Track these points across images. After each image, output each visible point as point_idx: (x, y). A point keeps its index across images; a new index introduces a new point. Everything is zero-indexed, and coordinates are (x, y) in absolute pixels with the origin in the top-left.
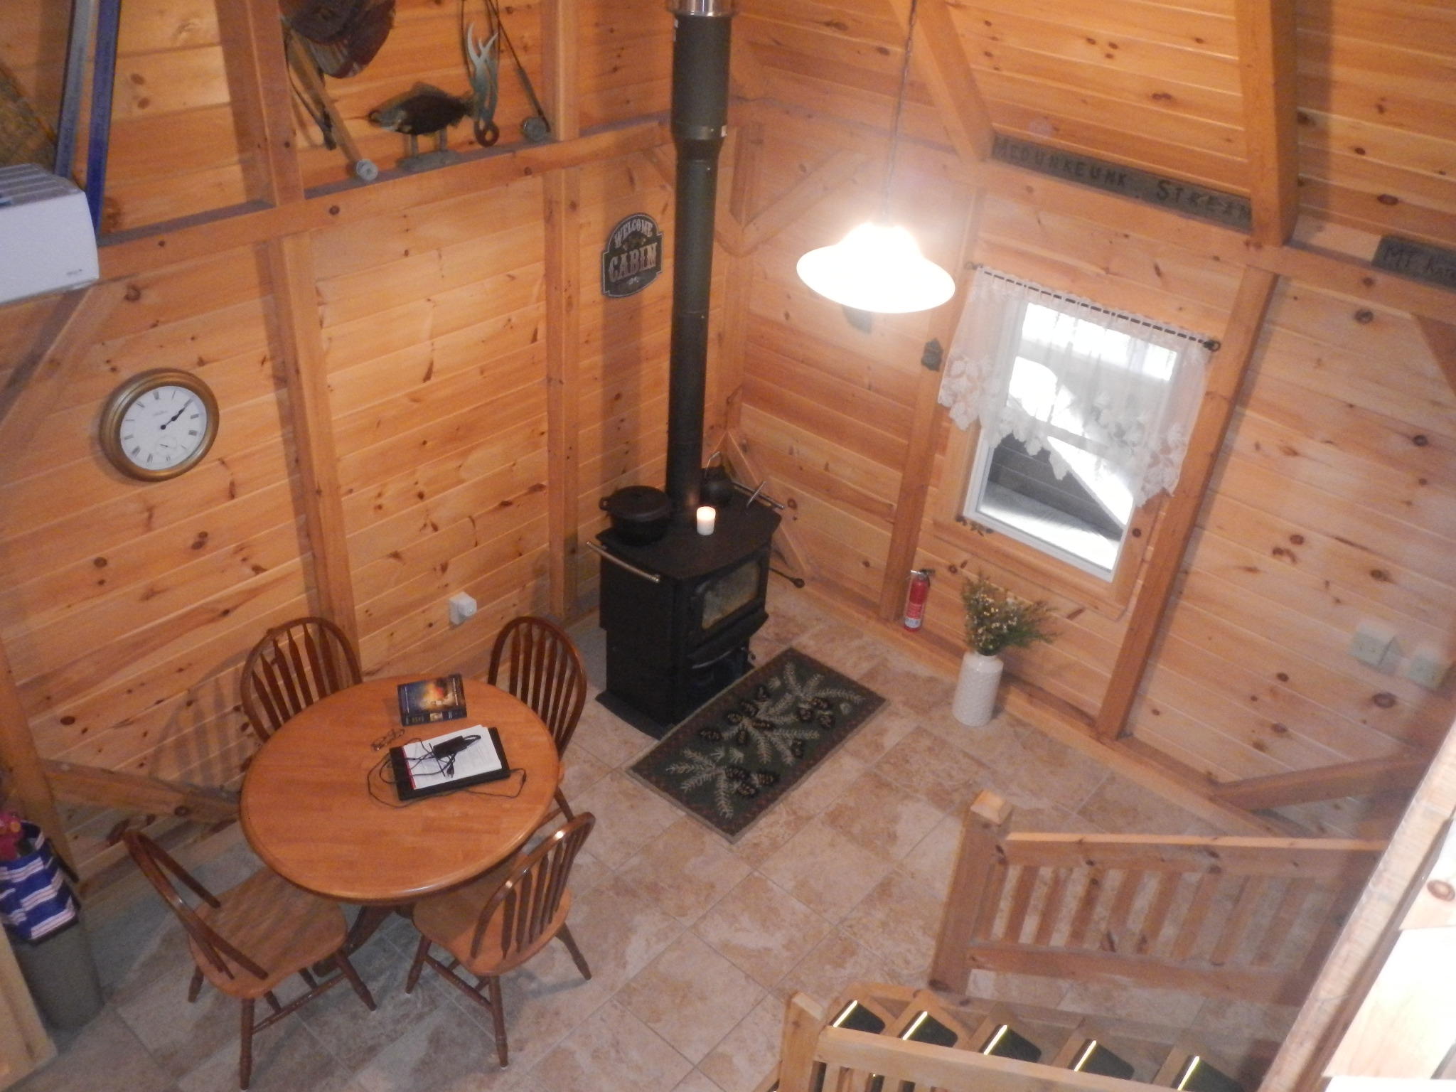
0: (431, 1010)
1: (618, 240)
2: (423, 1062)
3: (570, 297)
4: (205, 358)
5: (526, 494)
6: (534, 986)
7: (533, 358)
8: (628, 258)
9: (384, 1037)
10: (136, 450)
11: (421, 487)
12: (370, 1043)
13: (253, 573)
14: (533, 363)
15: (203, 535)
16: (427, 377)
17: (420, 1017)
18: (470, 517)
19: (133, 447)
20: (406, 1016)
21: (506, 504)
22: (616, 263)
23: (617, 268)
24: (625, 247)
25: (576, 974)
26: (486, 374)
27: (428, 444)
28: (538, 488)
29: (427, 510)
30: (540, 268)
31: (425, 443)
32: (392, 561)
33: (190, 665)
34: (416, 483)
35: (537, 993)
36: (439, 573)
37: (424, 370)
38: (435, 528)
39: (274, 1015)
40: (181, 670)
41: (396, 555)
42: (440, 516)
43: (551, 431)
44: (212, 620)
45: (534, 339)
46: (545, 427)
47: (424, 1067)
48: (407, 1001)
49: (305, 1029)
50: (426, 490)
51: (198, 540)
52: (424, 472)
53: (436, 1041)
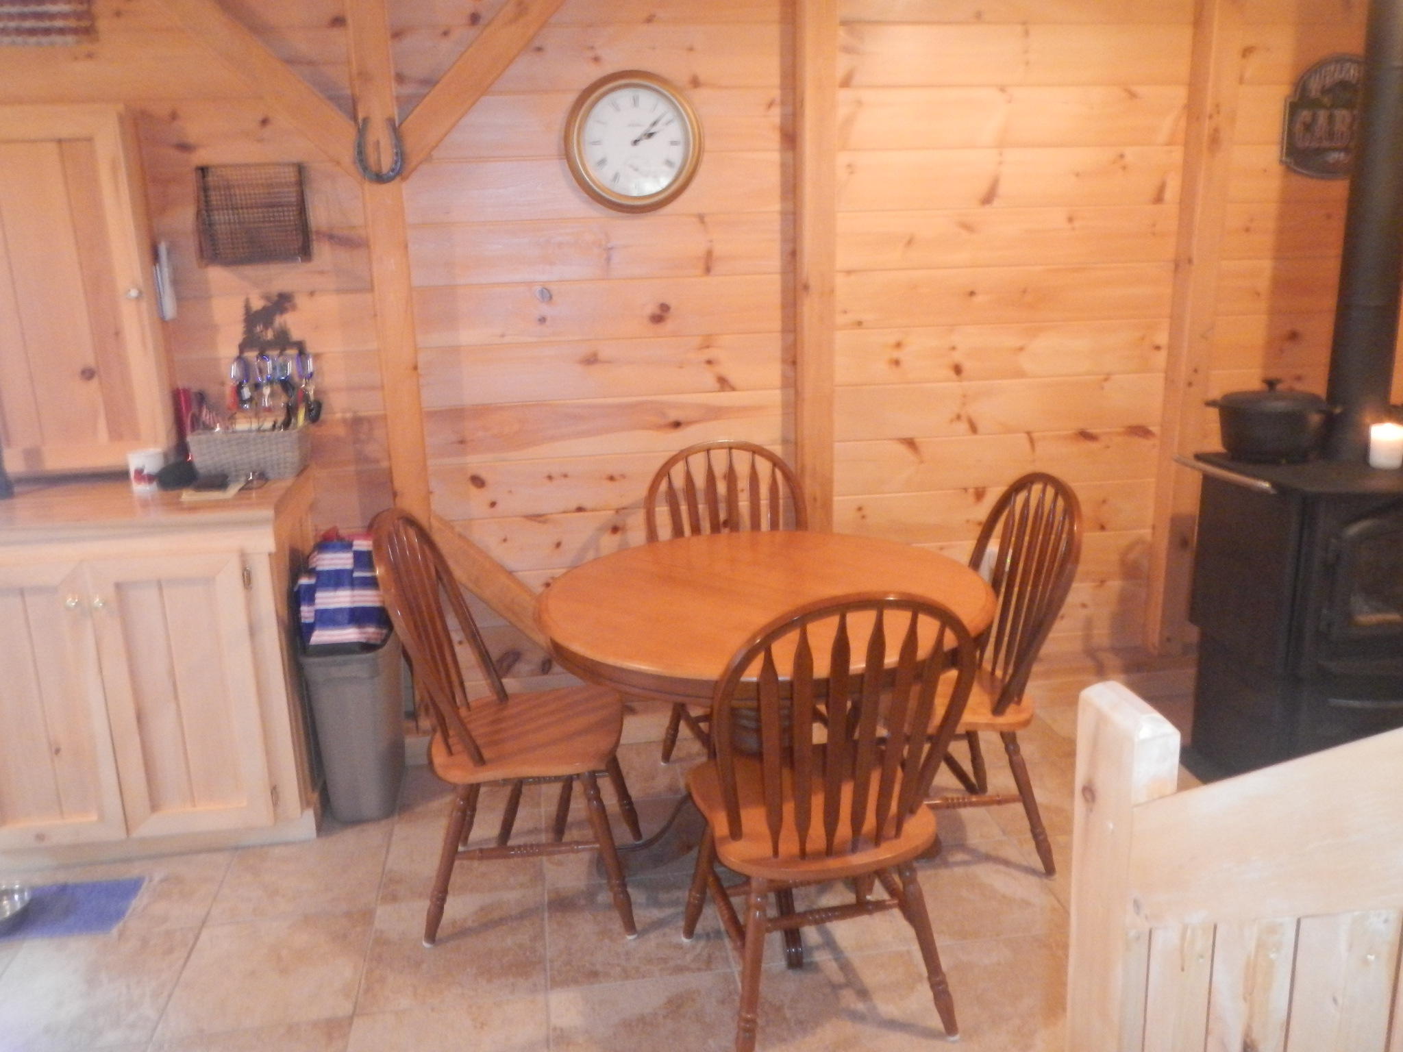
0: (699, 970)
1: (1314, 86)
2: (642, 1020)
3: (1216, 130)
4: (702, 78)
5: (1119, 434)
6: (860, 1006)
7: (1154, 225)
8: (1331, 118)
9: (618, 969)
10: (602, 162)
11: (957, 357)
12: (599, 967)
13: (717, 386)
14: (1154, 234)
15: (665, 308)
16: (988, 199)
17: (679, 970)
18: (1029, 433)
19: (599, 158)
20: (665, 960)
21: (1085, 436)
22: (1308, 119)
23: (1308, 127)
24: (1326, 100)
25: (936, 1022)
26: (1077, 224)
27: (979, 299)
28: (1141, 431)
29: (964, 396)
30: (1179, 94)
31: (972, 294)
32: (903, 449)
33: (623, 476)
34: (954, 348)
35: (856, 1017)
36: (971, 498)
37: (982, 187)
38: (974, 429)
39: (493, 850)
40: (611, 478)
41: (911, 443)
42: (983, 411)
43: (1170, 347)
44: (659, 427)
45: (1159, 199)
46: (1162, 338)
47: (641, 1024)
48: (679, 946)
49: (543, 919)
50: (967, 365)
51: (658, 312)
52: (968, 339)
53: (676, 1005)
